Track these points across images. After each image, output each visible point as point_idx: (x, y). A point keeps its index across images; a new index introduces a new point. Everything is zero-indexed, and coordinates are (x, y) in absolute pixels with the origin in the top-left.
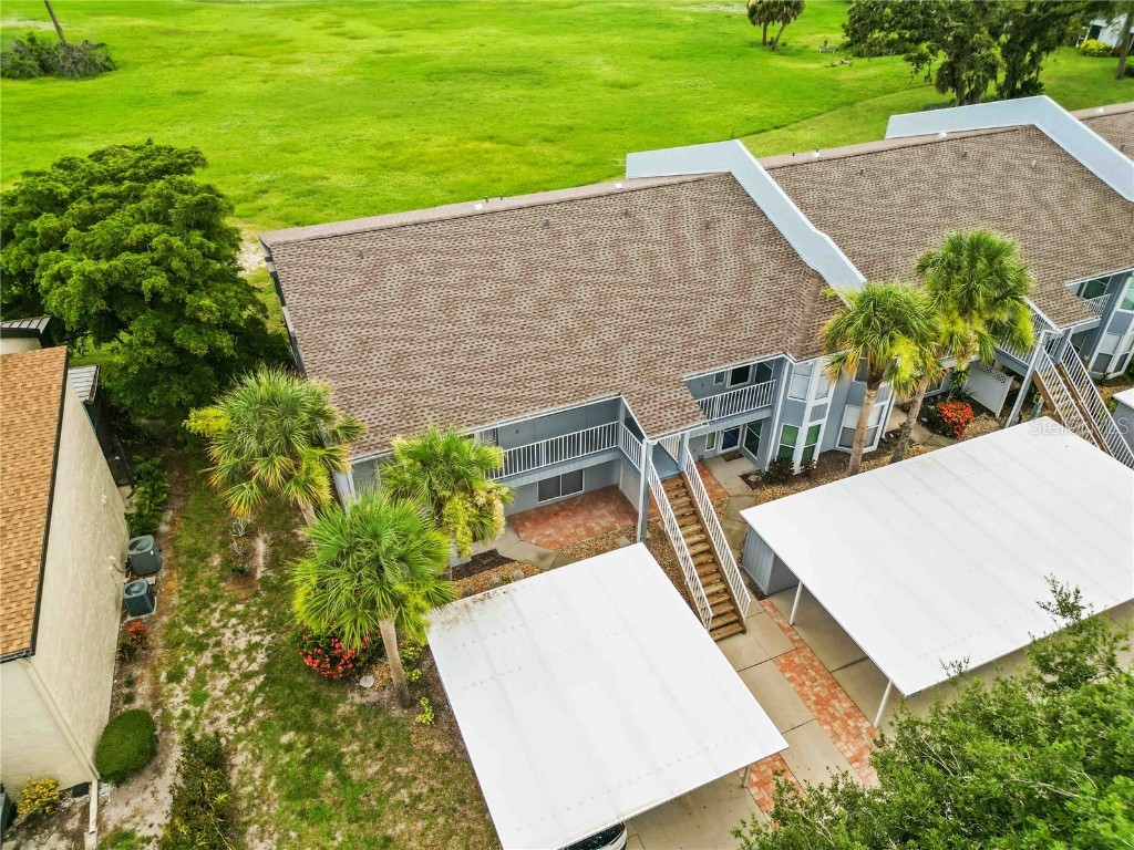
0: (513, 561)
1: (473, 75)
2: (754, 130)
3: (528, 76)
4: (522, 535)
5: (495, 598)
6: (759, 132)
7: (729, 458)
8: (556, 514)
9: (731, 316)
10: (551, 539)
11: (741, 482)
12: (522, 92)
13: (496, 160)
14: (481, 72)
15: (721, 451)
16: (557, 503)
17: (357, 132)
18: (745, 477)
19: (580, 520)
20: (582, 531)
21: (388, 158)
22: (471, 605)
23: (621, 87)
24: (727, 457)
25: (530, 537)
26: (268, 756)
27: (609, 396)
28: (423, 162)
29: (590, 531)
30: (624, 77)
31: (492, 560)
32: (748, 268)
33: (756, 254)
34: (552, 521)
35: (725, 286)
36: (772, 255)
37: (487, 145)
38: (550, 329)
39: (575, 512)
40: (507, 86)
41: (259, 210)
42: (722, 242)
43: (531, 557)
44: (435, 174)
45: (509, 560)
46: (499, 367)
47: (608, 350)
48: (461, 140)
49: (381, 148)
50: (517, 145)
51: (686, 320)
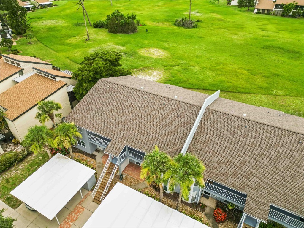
1: (278, 50)
4: (103, 157)
21: (214, 67)
26: (36, 158)
28: (221, 70)
31: (93, 157)
32: (174, 132)
33: (181, 130)
35: (162, 132)
37: (244, 72)
40: (283, 56)
41: (170, 69)
42: (177, 122)
43: (98, 161)
44: (219, 75)
45: (95, 159)
46: (101, 121)
47: (121, 130)
48: (240, 68)
49: (217, 63)
50: (253, 75)
51: (143, 134)
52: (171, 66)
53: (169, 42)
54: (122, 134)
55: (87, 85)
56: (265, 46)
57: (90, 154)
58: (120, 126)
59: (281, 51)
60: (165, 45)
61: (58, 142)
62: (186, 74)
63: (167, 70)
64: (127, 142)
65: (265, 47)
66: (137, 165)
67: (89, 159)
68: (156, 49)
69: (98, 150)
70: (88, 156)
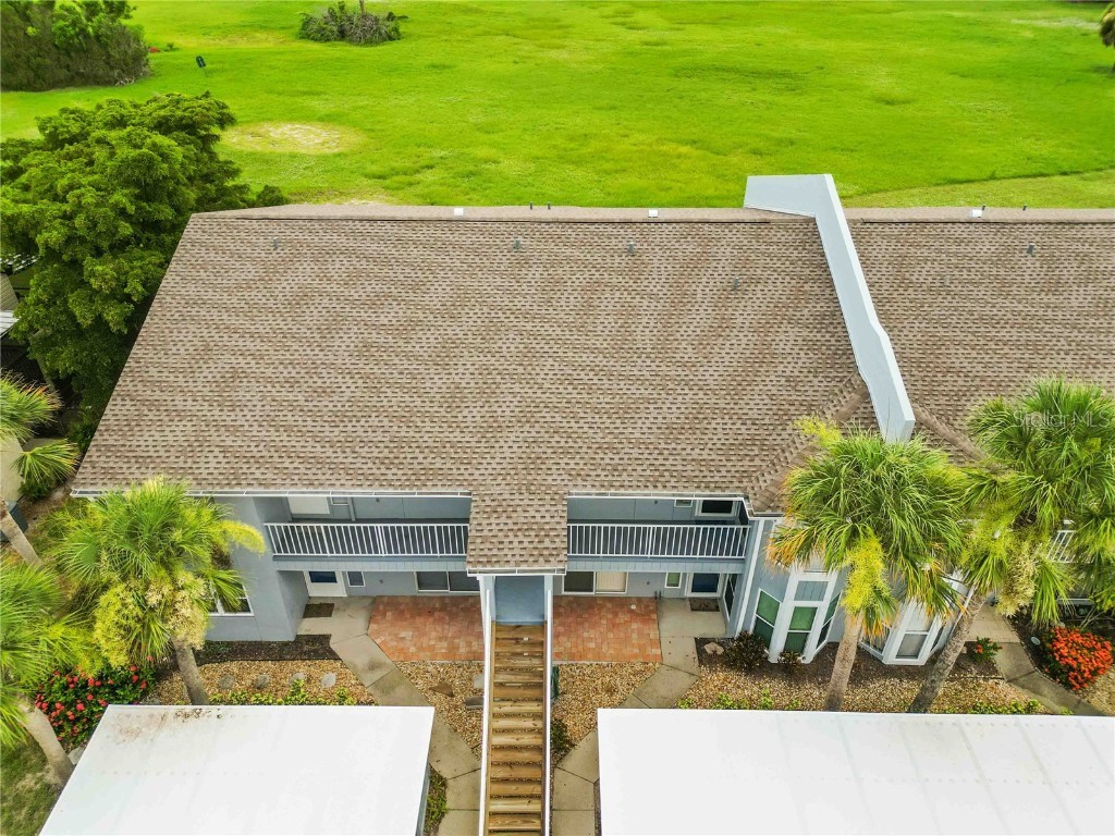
0: (337, 658)
1: (725, 75)
2: (1027, 172)
3: (787, 80)
4: (374, 626)
5: (202, 719)
6: (1035, 176)
7: (698, 606)
8: (431, 613)
9: (696, 420)
10: (401, 645)
11: (691, 647)
12: (768, 98)
13: (683, 166)
14: (737, 71)
15: (688, 593)
16: (442, 598)
17: (561, 120)
18: (700, 643)
19: (451, 631)
20: (443, 647)
21: (572, 149)
22: (170, 717)
23: (888, 103)
24: (696, 605)
25: (378, 633)
27: (457, 492)
28: (603, 158)
29: (453, 649)
30: (898, 92)
31: (317, 648)
32: (763, 357)
33: (787, 338)
34: (419, 620)
35: (711, 375)
36: (812, 346)
37: (684, 149)
38: (437, 382)
39: (453, 616)
40: (754, 90)
41: (411, 184)
42: (746, 312)
43: (361, 661)
44: (607, 173)
45: (334, 656)
46: (339, 417)
47: (492, 428)
48: (660, 141)
49: (572, 139)
50: (718, 154)
51: (625, 412)
52: (405, 174)
53: (326, 94)
54: (510, 446)
55: (118, 270)
56: (678, 71)
57: (286, 644)
58: (473, 414)
59: (732, 75)
60: (318, 105)
61: (132, 622)
62: (486, 189)
63: (397, 189)
64: (566, 477)
65: (678, 73)
66: (575, 597)
67: (300, 671)
68: (289, 126)
69: (320, 606)
70: (281, 659)
